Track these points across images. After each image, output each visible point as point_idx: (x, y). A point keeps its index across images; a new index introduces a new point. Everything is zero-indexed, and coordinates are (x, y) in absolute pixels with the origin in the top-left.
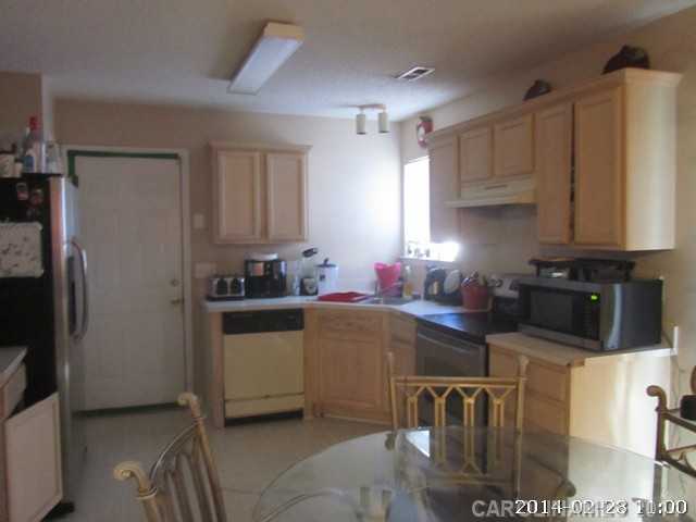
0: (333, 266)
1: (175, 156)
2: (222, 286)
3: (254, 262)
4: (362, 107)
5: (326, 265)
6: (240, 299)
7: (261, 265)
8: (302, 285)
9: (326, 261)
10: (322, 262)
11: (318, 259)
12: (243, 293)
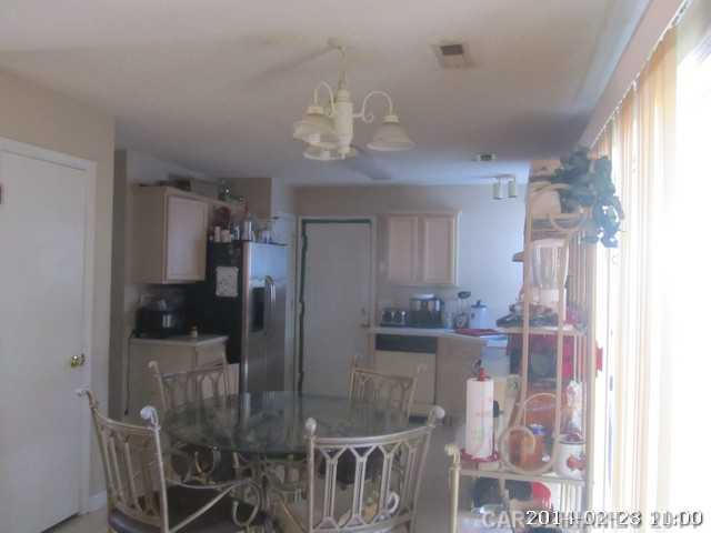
0: (484, 306)
1: (368, 221)
2: (387, 316)
3: (414, 300)
4: (498, 177)
5: (478, 305)
6: (400, 326)
7: (419, 303)
8: (455, 321)
9: (479, 302)
10: (475, 303)
11: (472, 301)
12: (403, 323)
